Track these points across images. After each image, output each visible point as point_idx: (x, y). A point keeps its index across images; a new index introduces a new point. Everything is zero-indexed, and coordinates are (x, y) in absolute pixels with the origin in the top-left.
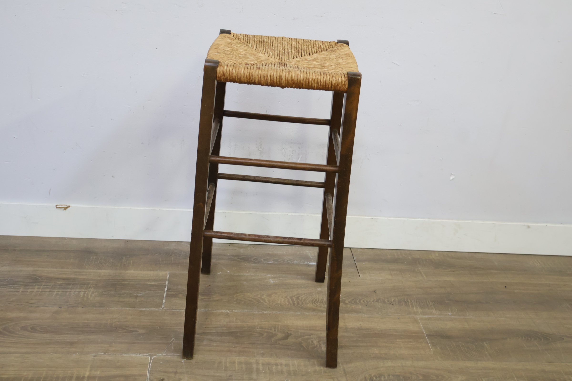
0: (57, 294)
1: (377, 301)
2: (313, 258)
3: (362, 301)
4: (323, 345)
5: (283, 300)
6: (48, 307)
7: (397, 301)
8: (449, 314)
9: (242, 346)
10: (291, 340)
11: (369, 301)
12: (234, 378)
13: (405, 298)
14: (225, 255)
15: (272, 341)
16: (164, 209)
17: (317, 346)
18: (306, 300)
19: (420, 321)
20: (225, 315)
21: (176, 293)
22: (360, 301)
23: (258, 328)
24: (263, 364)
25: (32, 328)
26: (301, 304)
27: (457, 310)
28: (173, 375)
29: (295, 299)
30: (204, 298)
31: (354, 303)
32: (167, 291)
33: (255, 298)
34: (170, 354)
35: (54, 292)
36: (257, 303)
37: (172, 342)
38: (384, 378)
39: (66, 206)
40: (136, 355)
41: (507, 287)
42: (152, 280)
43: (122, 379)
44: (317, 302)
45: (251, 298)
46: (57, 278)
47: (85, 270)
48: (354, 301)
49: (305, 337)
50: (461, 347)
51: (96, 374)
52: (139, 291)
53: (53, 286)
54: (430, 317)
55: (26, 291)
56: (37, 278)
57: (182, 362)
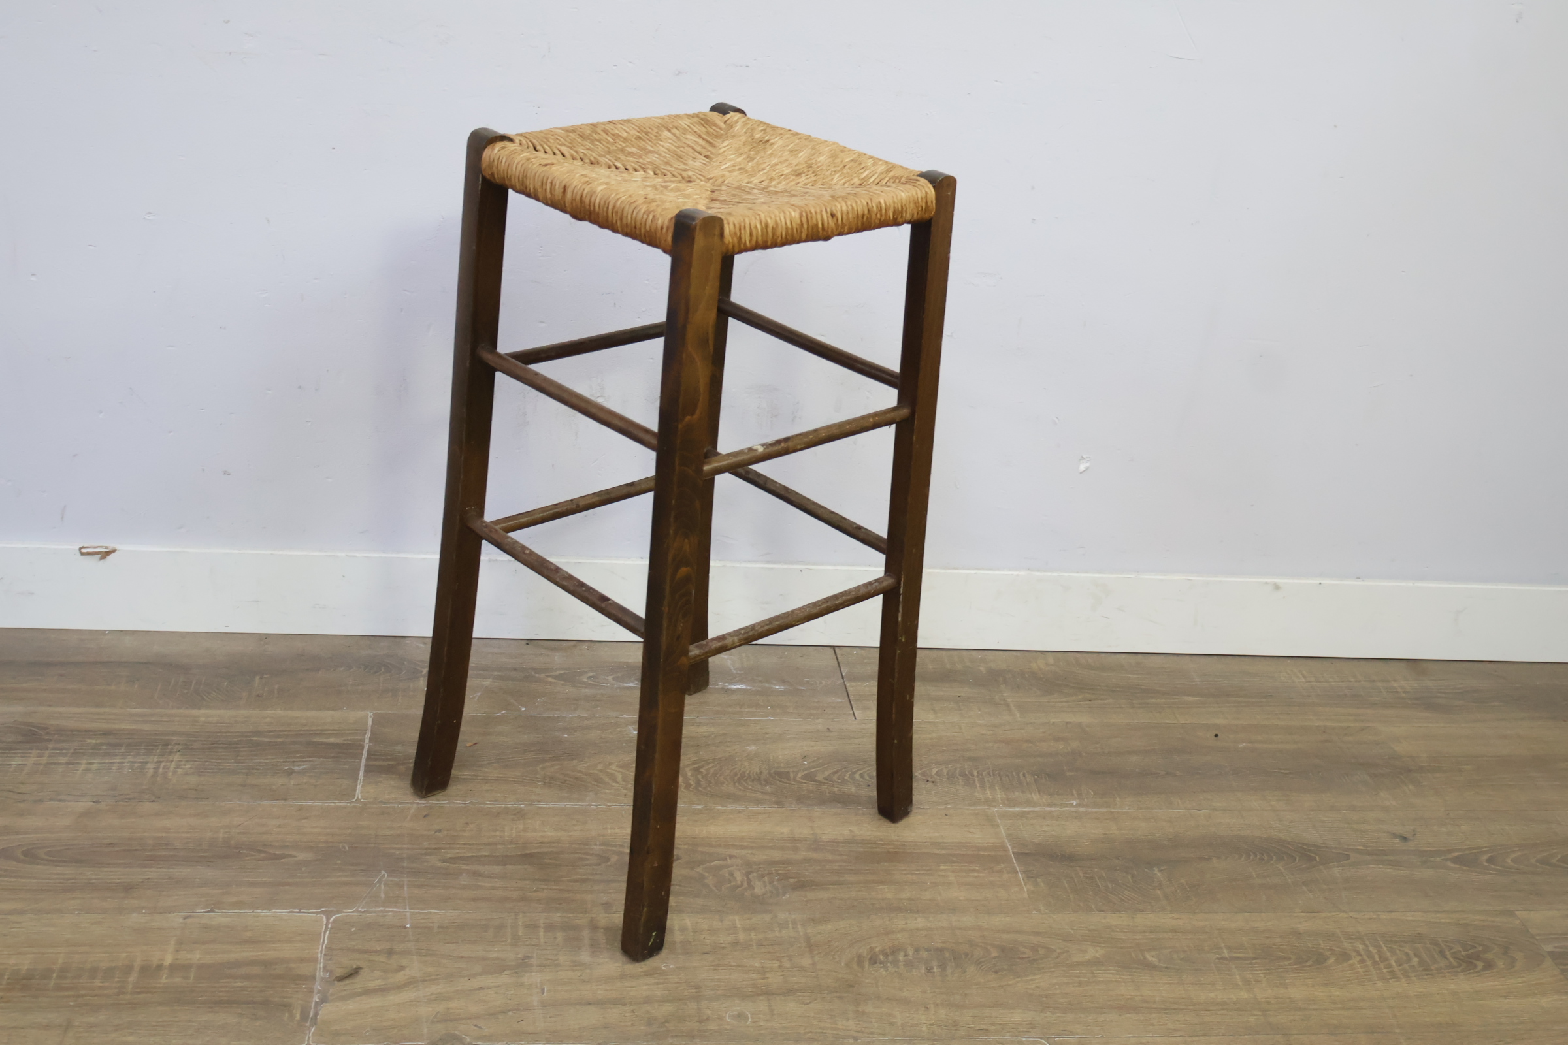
0: (87, 770)
2: (739, 672)
3: (857, 776)
4: (757, 882)
6: (65, 801)
7: (945, 774)
8: (1073, 804)
9: (557, 887)
10: (678, 871)
12: (534, 961)
13: (966, 766)
14: (515, 669)
16: (357, 555)
17: (742, 885)
18: (718, 775)
19: (999, 821)
20: (515, 814)
21: (390, 762)
22: (852, 776)
23: (596, 845)
24: (607, 929)
25: (25, 854)
26: (705, 786)
27: (1092, 793)
28: (382, 958)
29: (689, 773)
30: (460, 773)
31: (836, 780)
32: (368, 759)
33: (591, 772)
34: (377, 909)
35: (80, 764)
36: (596, 784)
37: (379, 882)
38: (906, 955)
39: (106, 550)
40: (291, 914)
41: (1219, 735)
42: (330, 732)
43: (256, 970)
44: (745, 778)
45: (580, 772)
46: (86, 731)
47: (158, 710)
48: (837, 775)
49: (712, 864)
50: (1097, 880)
51: (190, 959)
52: (295, 760)
53: (76, 749)
54: (1024, 812)
55: (8, 763)
56: (36, 732)
57: (406, 928)
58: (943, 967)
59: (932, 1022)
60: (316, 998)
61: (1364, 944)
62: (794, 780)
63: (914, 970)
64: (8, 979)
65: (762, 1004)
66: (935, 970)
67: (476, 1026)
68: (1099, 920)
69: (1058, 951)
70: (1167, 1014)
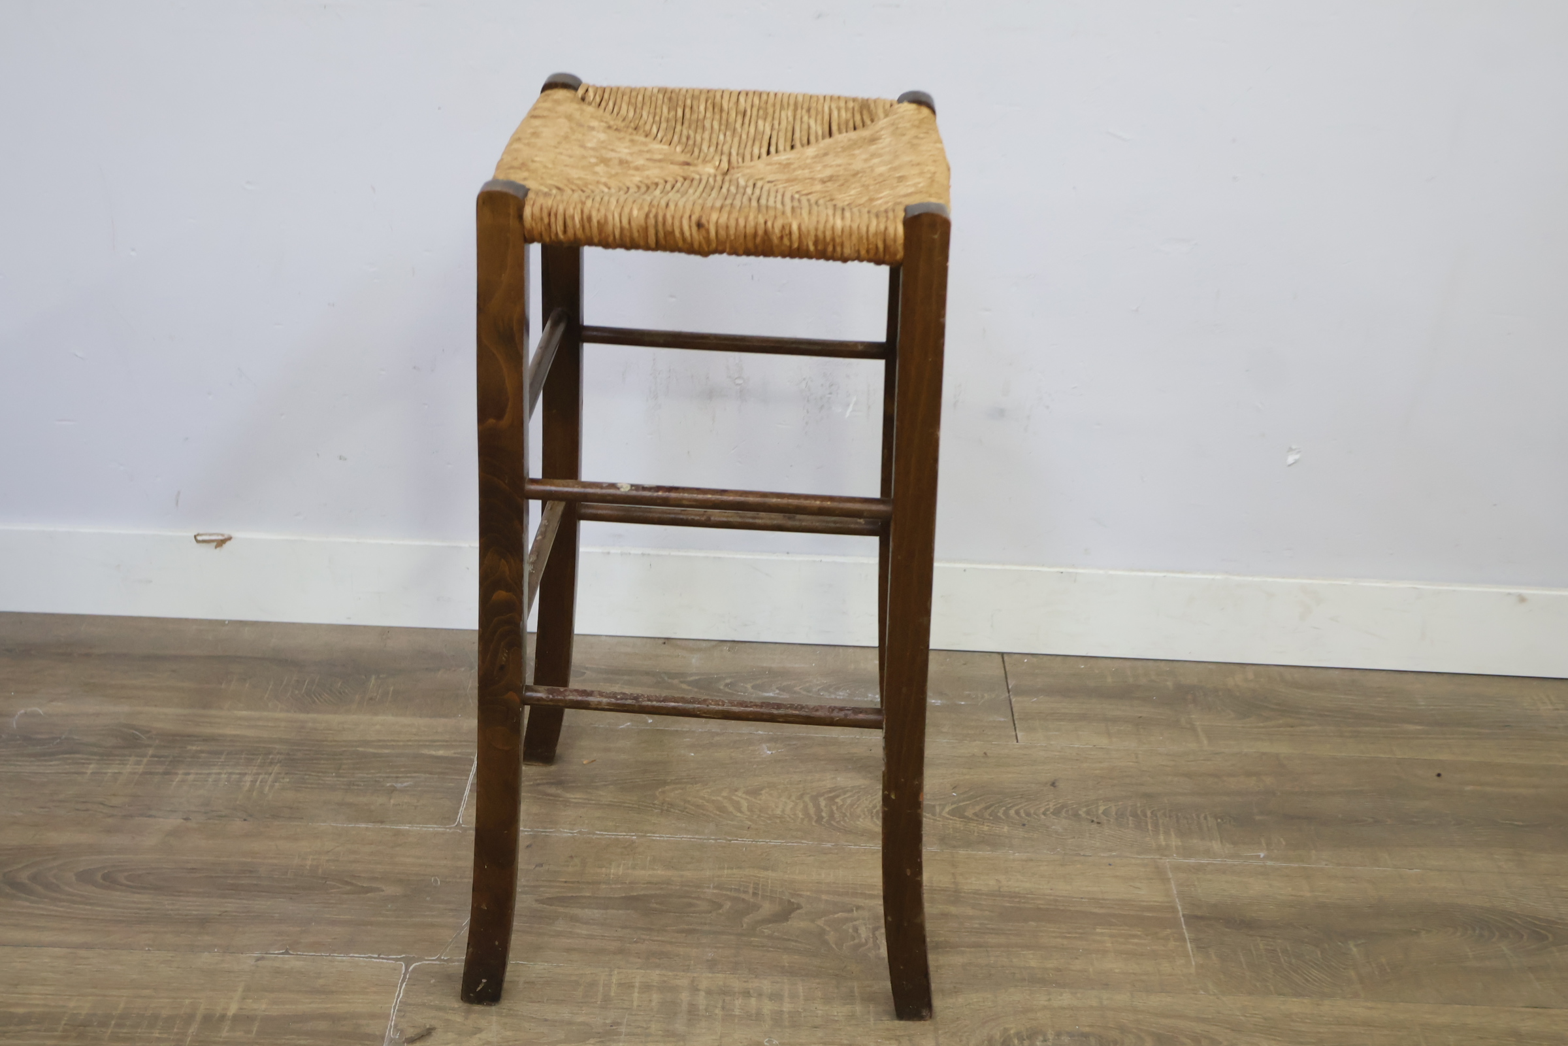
0: (183, 781)
1: (1057, 812)
3: (1012, 812)
5: (791, 805)
6: (155, 817)
7: (1114, 813)
8: (1260, 855)
9: (659, 938)
10: (796, 923)
11: (1032, 812)
12: (623, 1029)
13: (1139, 805)
14: (647, 673)
15: (742, 926)
17: (868, 943)
18: (855, 807)
19: (1170, 875)
20: (625, 848)
22: (1006, 813)
23: (709, 887)
24: (709, 992)
25: (104, 877)
26: (838, 819)
27: (1284, 843)
28: (459, 1018)
29: (823, 803)
30: (572, 796)
31: (988, 817)
33: (714, 798)
34: (461, 958)
35: (176, 774)
36: (718, 813)
38: (1045, 1040)
39: (220, 538)
40: (369, 959)
41: (1443, 774)
42: (440, 743)
43: (322, 1026)
45: (703, 798)
46: (188, 736)
47: (265, 714)
48: (989, 811)
49: (836, 916)
50: (1280, 954)
51: (255, 1010)
52: (400, 775)
53: (174, 757)
54: (1202, 864)
55: (104, 771)
56: (137, 735)
62: (940, 814)
64: (65, 1024)
68: (1277, 1006)
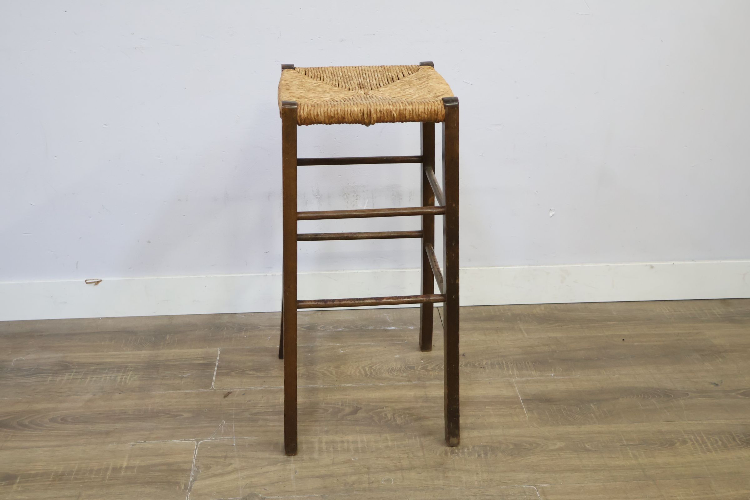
0: (90, 381)
1: (466, 365)
2: (392, 321)
4: (398, 418)
5: (353, 371)
6: (80, 395)
7: (490, 364)
8: (552, 375)
9: (303, 424)
10: (361, 415)
13: (500, 360)
15: (338, 417)
16: (211, 276)
17: (391, 419)
18: (381, 369)
19: (515, 385)
21: (227, 371)
23: (322, 404)
24: (326, 443)
25: (62, 420)
26: (374, 374)
27: (561, 370)
28: (222, 460)
30: (260, 374)
31: (437, 369)
32: (218, 369)
33: (321, 371)
34: (220, 438)
35: (87, 378)
36: (323, 376)
37: (221, 425)
38: (468, 449)
39: (97, 281)
40: (181, 441)
41: (625, 340)
42: (200, 358)
43: (164, 468)
44: (393, 370)
45: (316, 371)
46: (90, 363)
47: (123, 352)
48: (437, 367)
49: (377, 411)
50: (562, 411)
51: (135, 464)
52: (185, 372)
53: (85, 372)
54: (528, 380)
55: (55, 379)
56: (67, 365)
57: (233, 445)
58: (486, 454)
59: (480, 480)
60: (191, 479)
61: (694, 436)
62: (417, 370)
63: (472, 456)
64: (53, 476)
65: (399, 475)
66: (482, 455)
67: (264, 489)
68: (562, 429)
69: (542, 444)
70: (595, 472)
